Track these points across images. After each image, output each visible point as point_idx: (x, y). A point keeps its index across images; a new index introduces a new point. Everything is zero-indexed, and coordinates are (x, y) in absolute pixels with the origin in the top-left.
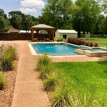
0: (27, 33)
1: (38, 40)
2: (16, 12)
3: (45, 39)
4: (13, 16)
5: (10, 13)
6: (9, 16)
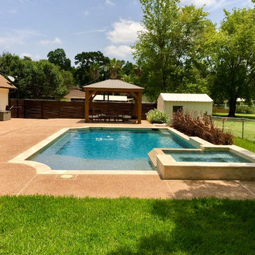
0: (104, 100)
1: (105, 118)
2: (92, 53)
3: (121, 116)
4: (84, 62)
5: (79, 57)
6: (76, 63)
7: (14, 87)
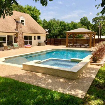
4: (96, 21)
7: (48, 33)
